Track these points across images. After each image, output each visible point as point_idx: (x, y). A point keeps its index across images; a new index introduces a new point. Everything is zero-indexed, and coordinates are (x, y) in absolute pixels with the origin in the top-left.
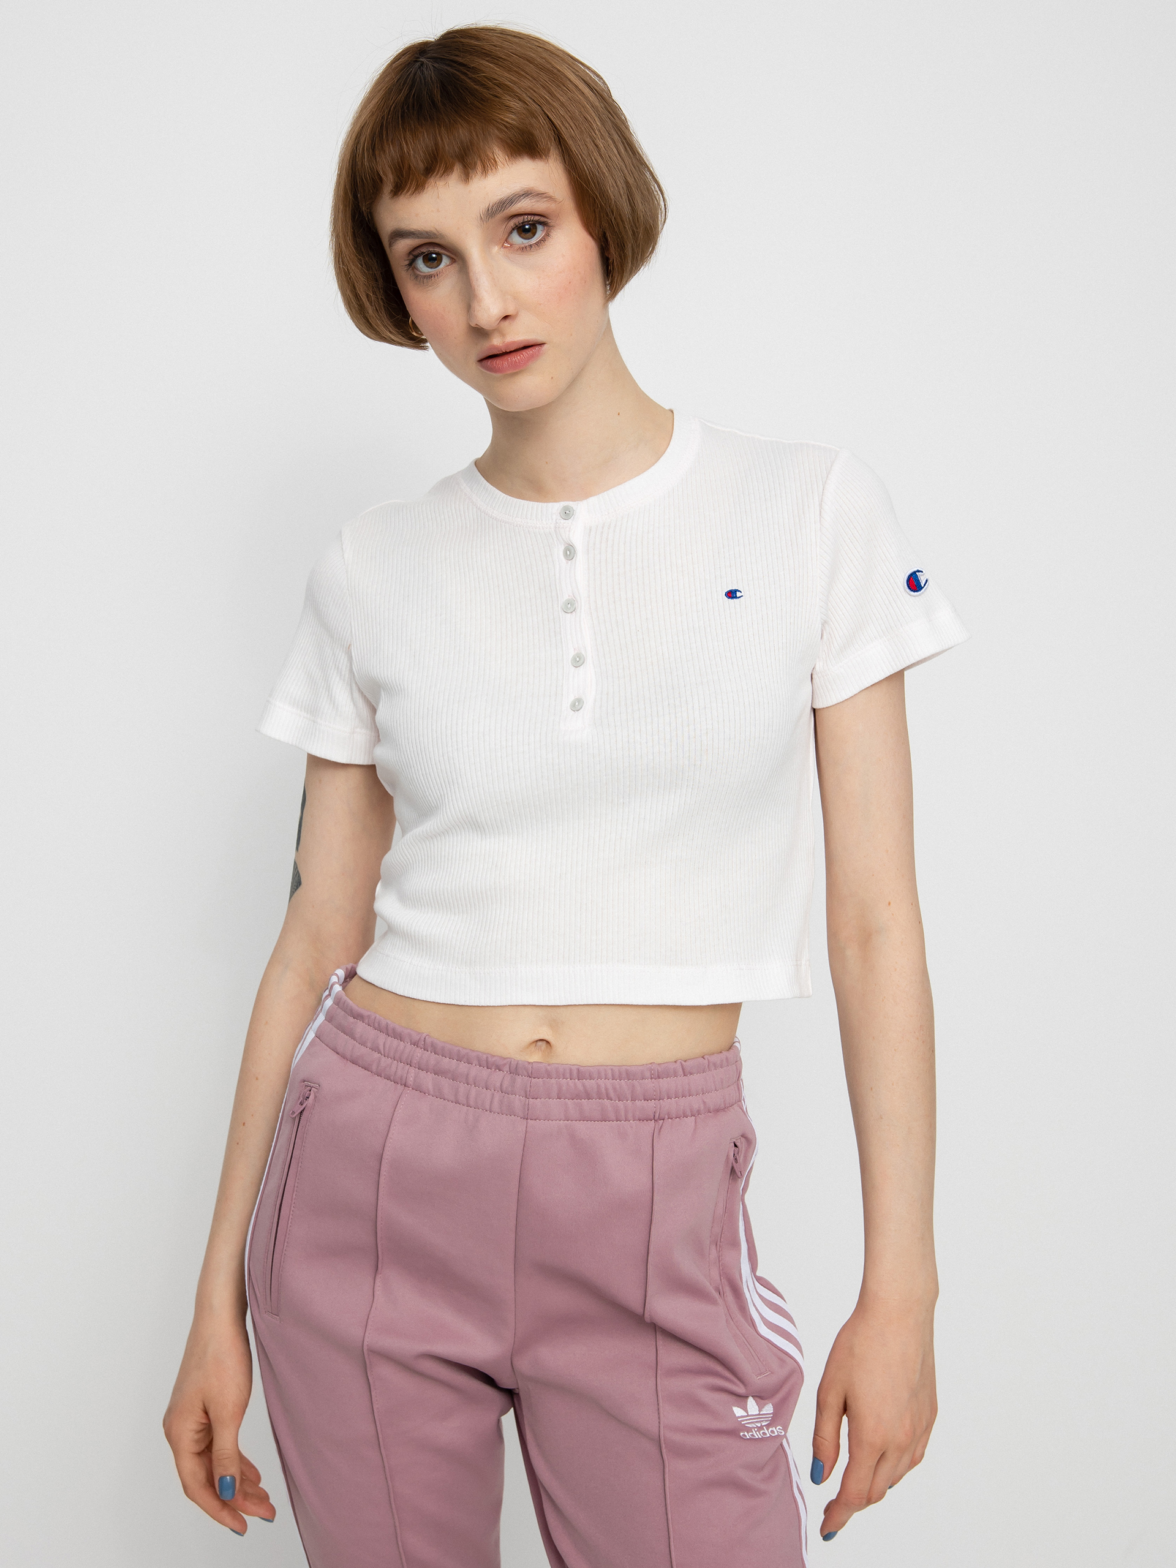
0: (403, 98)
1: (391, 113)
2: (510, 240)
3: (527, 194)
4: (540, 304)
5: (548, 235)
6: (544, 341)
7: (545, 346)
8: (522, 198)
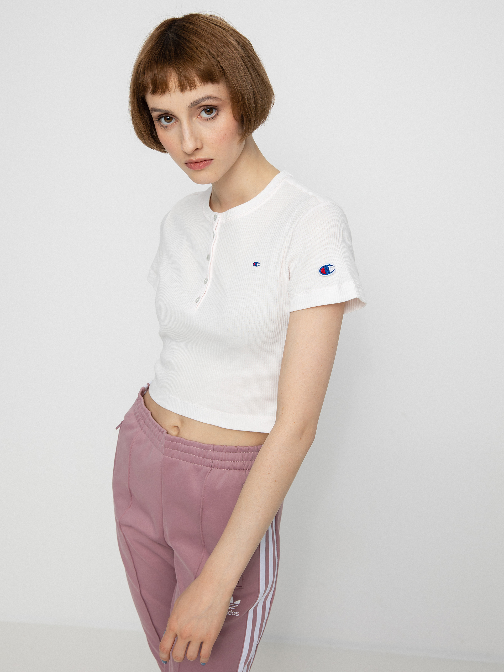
0: (158, 53)
1: (153, 59)
2: (201, 114)
3: (209, 97)
4: (212, 144)
5: (217, 114)
6: (213, 158)
7: (213, 160)
8: (206, 99)
